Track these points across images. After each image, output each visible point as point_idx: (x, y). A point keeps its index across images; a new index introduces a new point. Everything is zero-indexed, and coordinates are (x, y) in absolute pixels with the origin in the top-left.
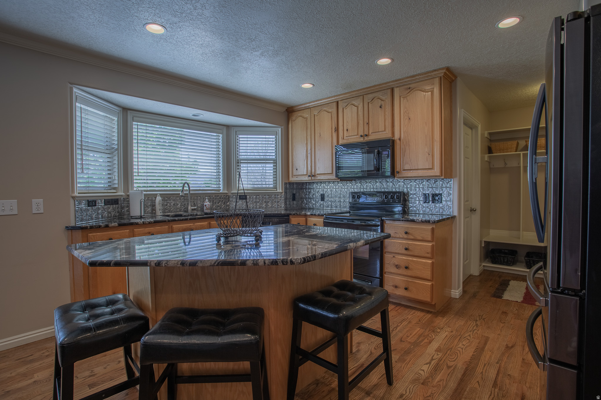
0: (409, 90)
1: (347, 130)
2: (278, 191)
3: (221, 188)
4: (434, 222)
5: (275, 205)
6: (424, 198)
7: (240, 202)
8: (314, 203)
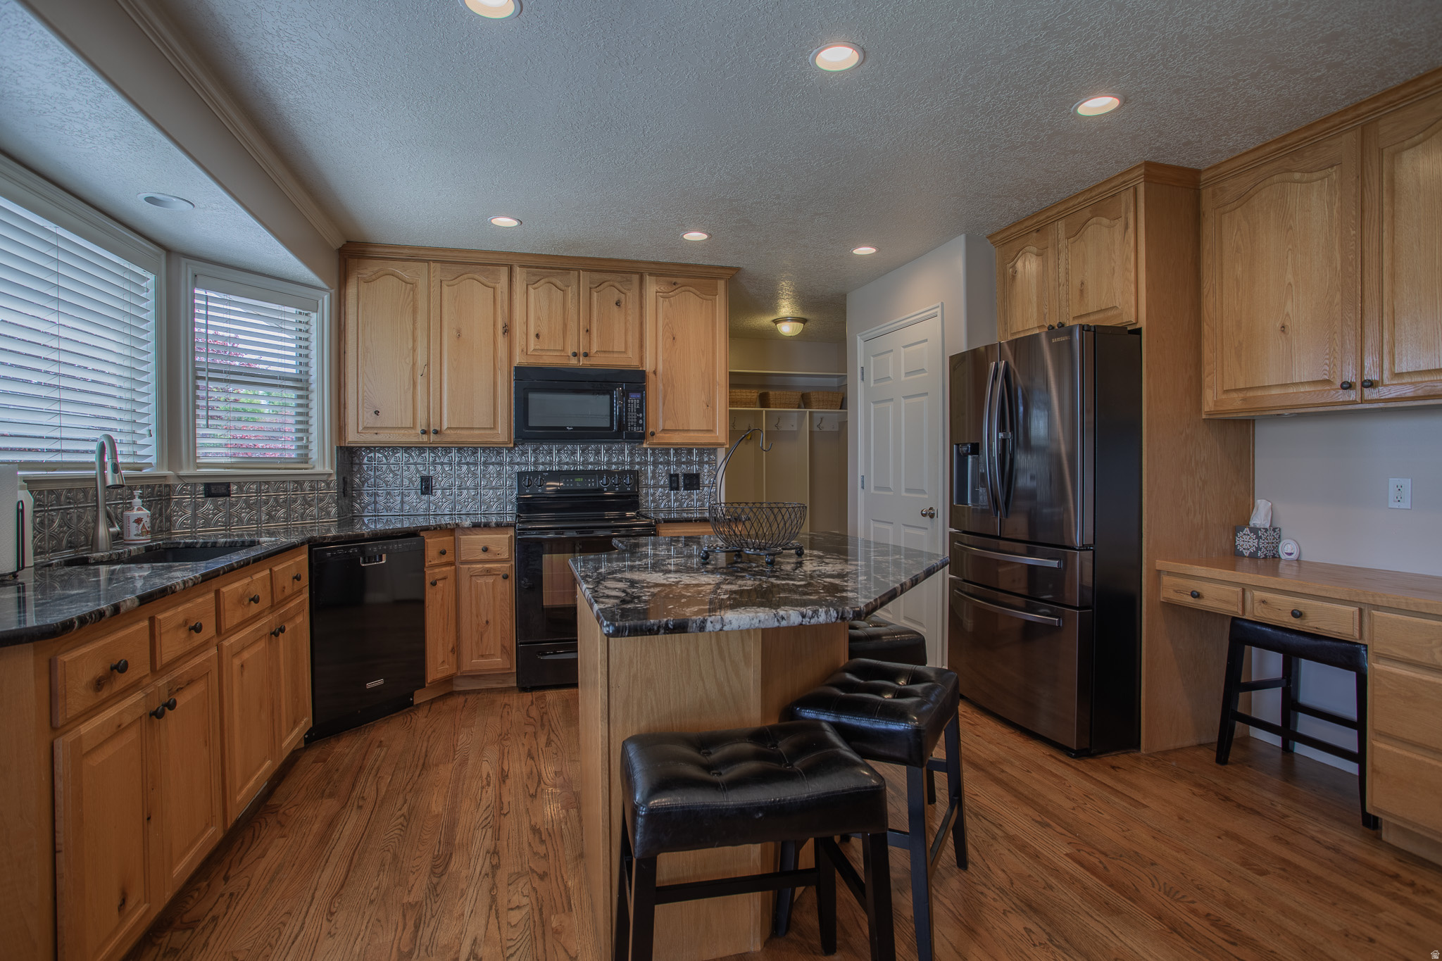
0: (674, 287)
1: (538, 336)
2: (319, 469)
3: (153, 460)
5: (315, 510)
6: (671, 481)
7: (209, 505)
8: (399, 498)
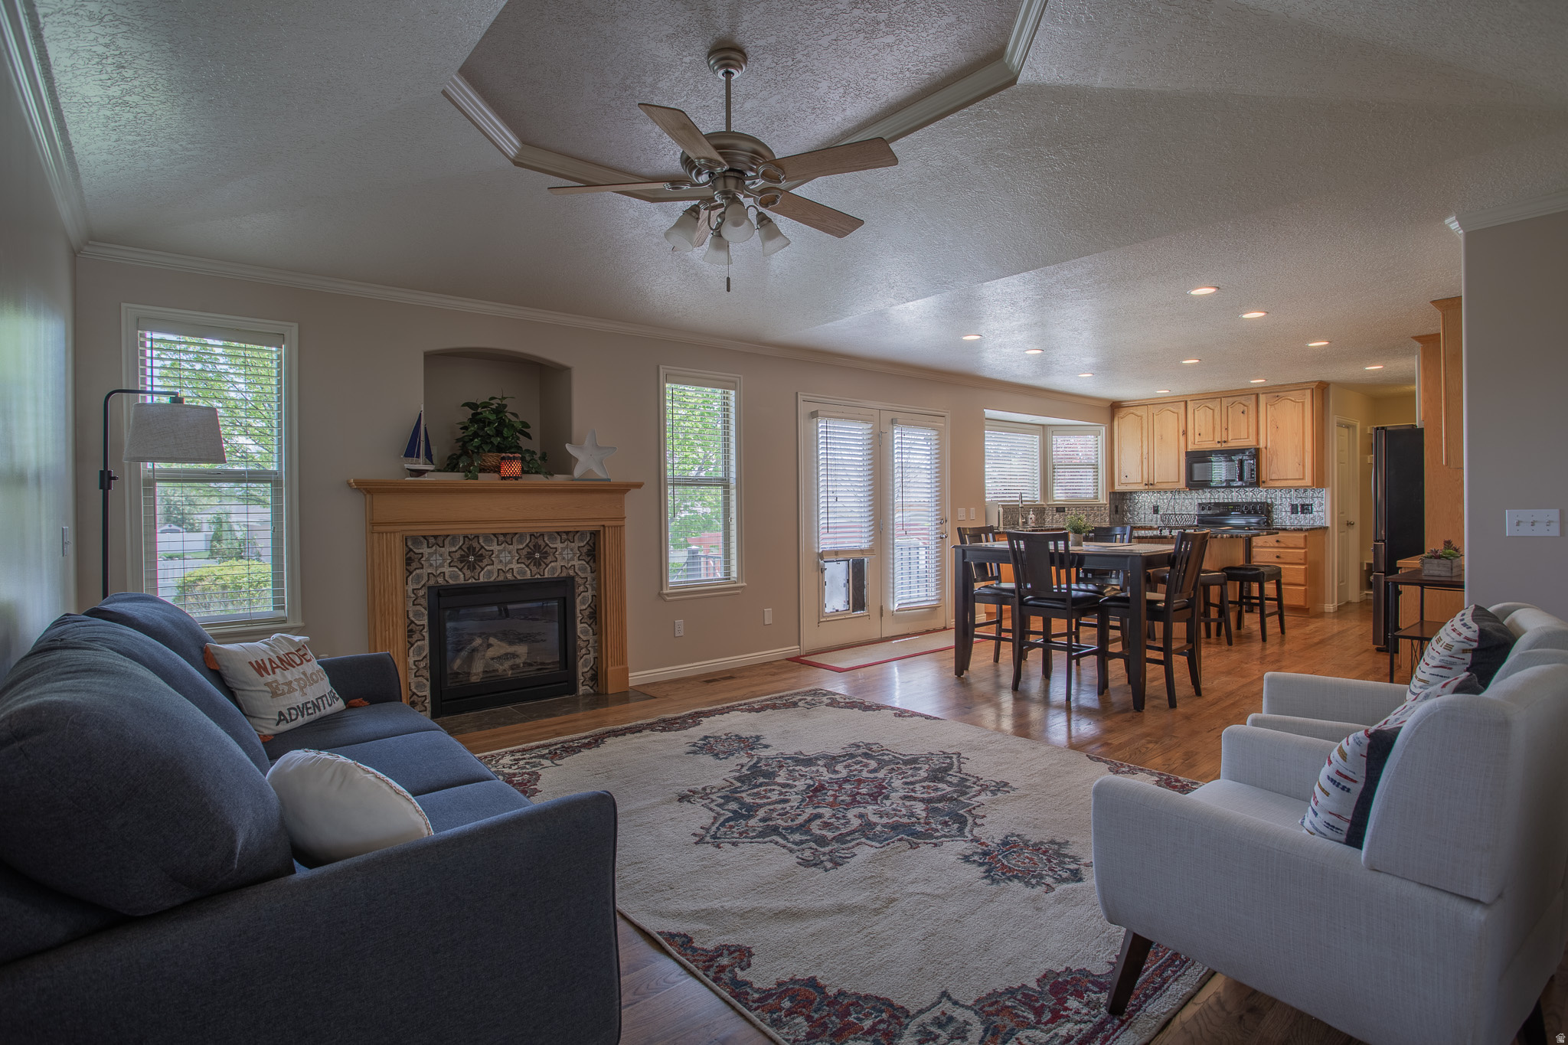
0: (1276, 399)
1: (1200, 434)
2: (1101, 502)
3: (1038, 499)
4: (1307, 530)
5: (1098, 519)
6: (1292, 509)
7: (1057, 515)
8: (1143, 516)
